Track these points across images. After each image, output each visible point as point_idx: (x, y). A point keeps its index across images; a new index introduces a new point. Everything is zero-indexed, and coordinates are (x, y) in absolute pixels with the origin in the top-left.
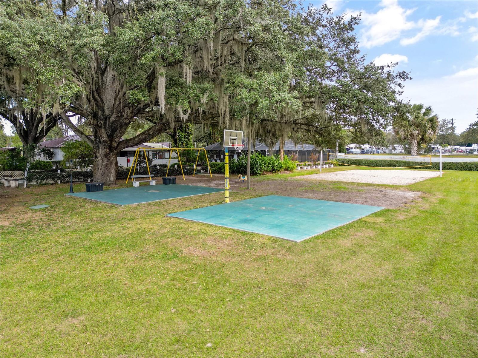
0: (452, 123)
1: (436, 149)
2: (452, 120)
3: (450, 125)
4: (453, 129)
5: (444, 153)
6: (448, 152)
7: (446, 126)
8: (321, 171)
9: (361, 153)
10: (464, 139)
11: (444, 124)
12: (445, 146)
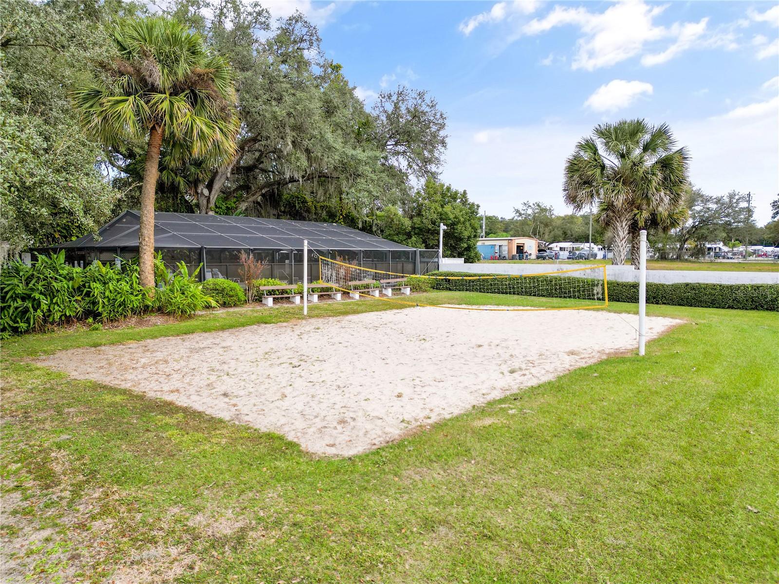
0: (749, 201)
1: (717, 250)
2: (749, 195)
3: (744, 205)
4: (749, 211)
5: (731, 258)
6: (740, 257)
7: (735, 205)
8: (305, 313)
9: (568, 258)
10: (772, 233)
11: (730, 201)
12: (734, 246)
